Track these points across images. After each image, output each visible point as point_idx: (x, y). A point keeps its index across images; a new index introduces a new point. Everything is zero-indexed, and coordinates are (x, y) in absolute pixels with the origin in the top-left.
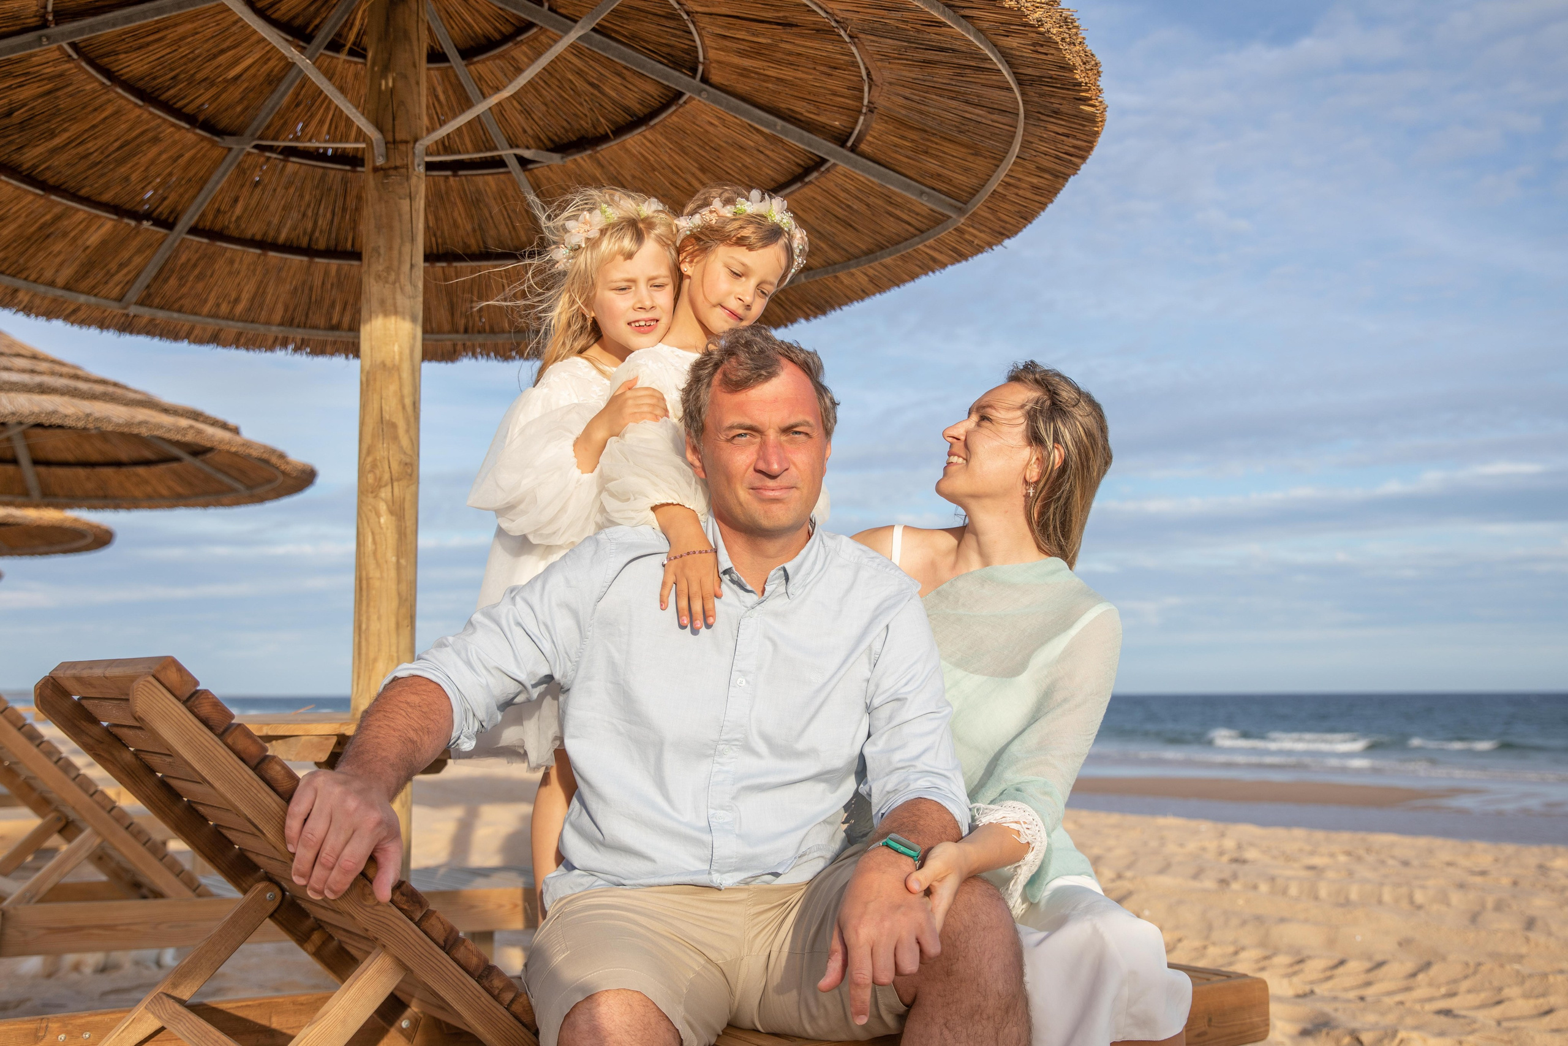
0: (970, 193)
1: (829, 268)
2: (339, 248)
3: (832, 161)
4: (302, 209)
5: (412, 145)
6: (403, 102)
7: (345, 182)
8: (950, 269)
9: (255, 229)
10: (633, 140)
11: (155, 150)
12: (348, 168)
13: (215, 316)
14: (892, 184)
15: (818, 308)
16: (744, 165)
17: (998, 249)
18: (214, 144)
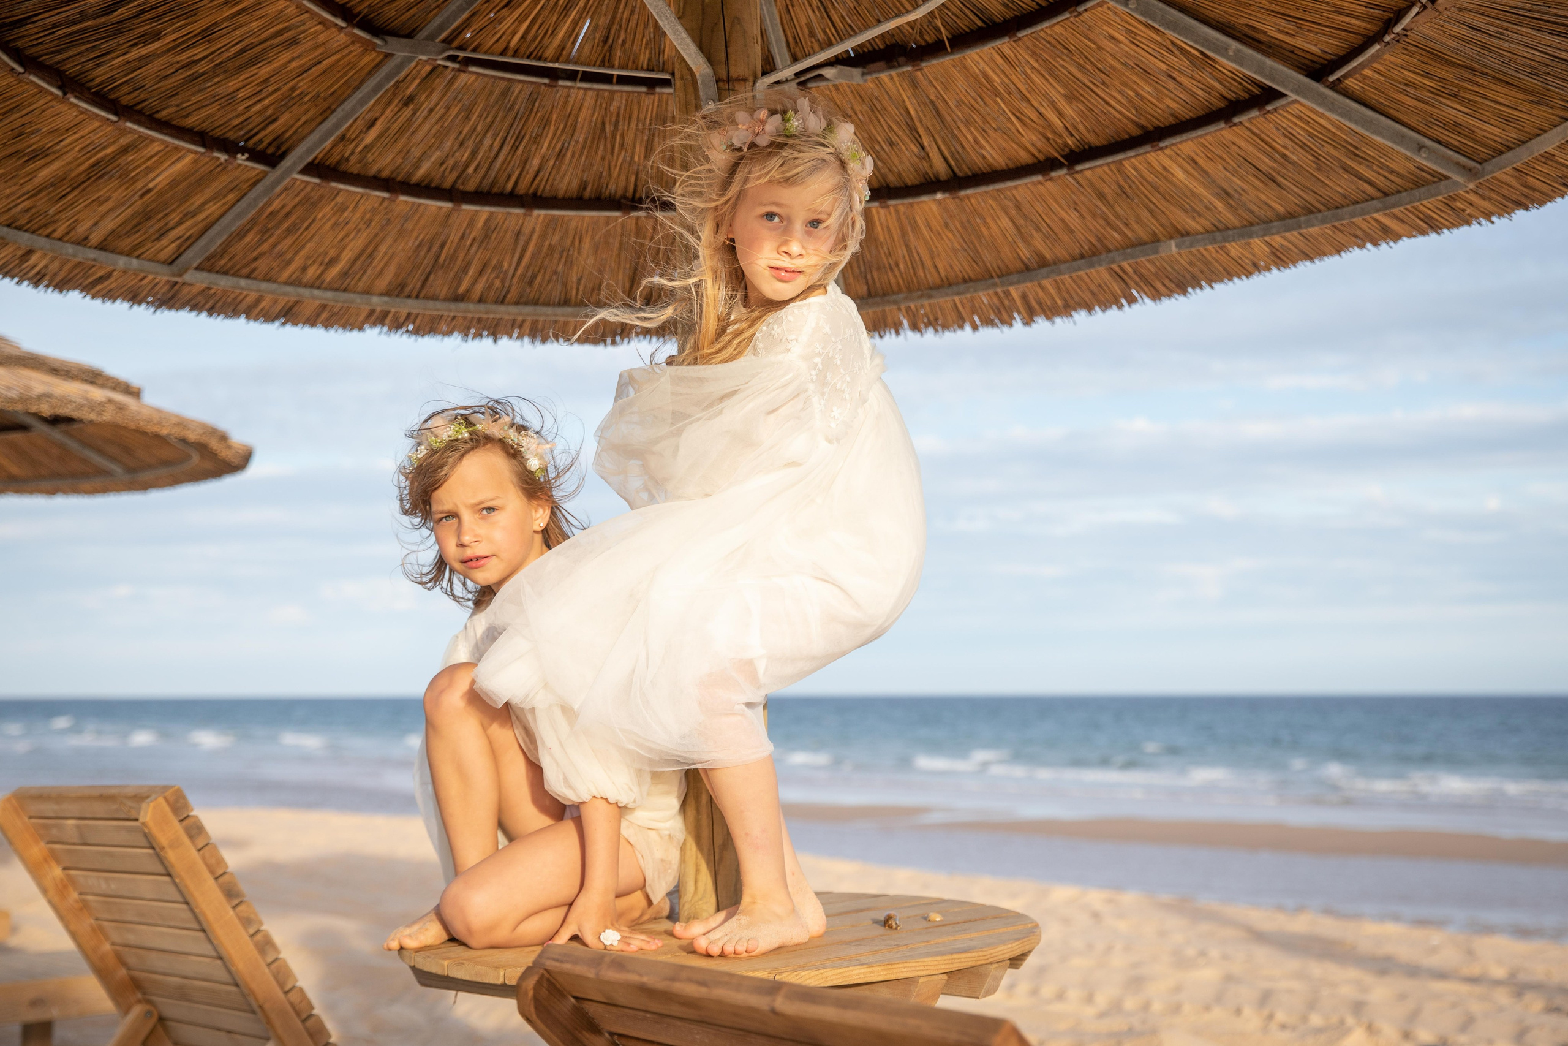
0: (1495, 150)
1: (1218, 235)
2: (495, 190)
3: (1293, 97)
4: (462, 137)
5: (751, 84)
6: (738, 19)
7: (532, 99)
8: (1405, 243)
9: (384, 162)
10: (979, 57)
11: (285, 57)
12: (546, 81)
13: (296, 283)
14: (1380, 134)
15: (1178, 286)
16: (1137, 94)
17: (1500, 222)
18: (369, 47)
